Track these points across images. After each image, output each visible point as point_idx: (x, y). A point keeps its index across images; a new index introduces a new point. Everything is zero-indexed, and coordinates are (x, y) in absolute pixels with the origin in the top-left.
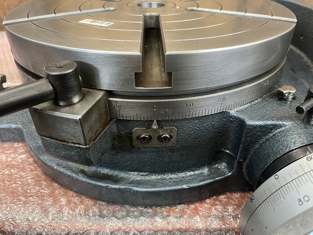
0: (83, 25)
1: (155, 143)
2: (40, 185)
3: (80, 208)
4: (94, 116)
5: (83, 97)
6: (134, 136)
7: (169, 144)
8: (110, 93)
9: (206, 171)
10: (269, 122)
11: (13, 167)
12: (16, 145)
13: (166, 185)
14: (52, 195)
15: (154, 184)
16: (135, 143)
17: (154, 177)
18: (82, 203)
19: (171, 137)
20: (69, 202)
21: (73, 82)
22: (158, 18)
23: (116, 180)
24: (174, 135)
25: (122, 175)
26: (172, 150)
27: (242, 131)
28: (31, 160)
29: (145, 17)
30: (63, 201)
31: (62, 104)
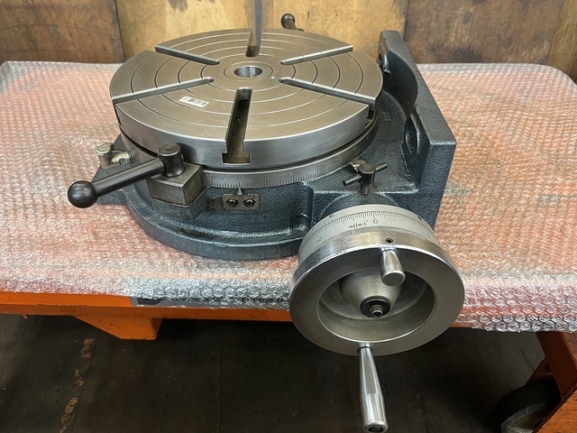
0: (183, 105)
1: (241, 206)
2: (145, 243)
3: (180, 262)
4: (192, 184)
5: (184, 170)
6: (225, 200)
7: (253, 208)
8: (204, 167)
9: (288, 231)
10: (333, 192)
11: (117, 227)
12: (117, 207)
13: (252, 243)
14: (155, 250)
15: (242, 241)
16: (226, 205)
17: (243, 235)
18: (181, 257)
19: (254, 202)
20: (170, 256)
21: (177, 161)
22: (250, 92)
23: (210, 237)
24: (257, 200)
25: (217, 233)
26: (256, 213)
27: (312, 197)
28: (133, 222)
29: (238, 92)
30: (166, 255)
31: (170, 175)
